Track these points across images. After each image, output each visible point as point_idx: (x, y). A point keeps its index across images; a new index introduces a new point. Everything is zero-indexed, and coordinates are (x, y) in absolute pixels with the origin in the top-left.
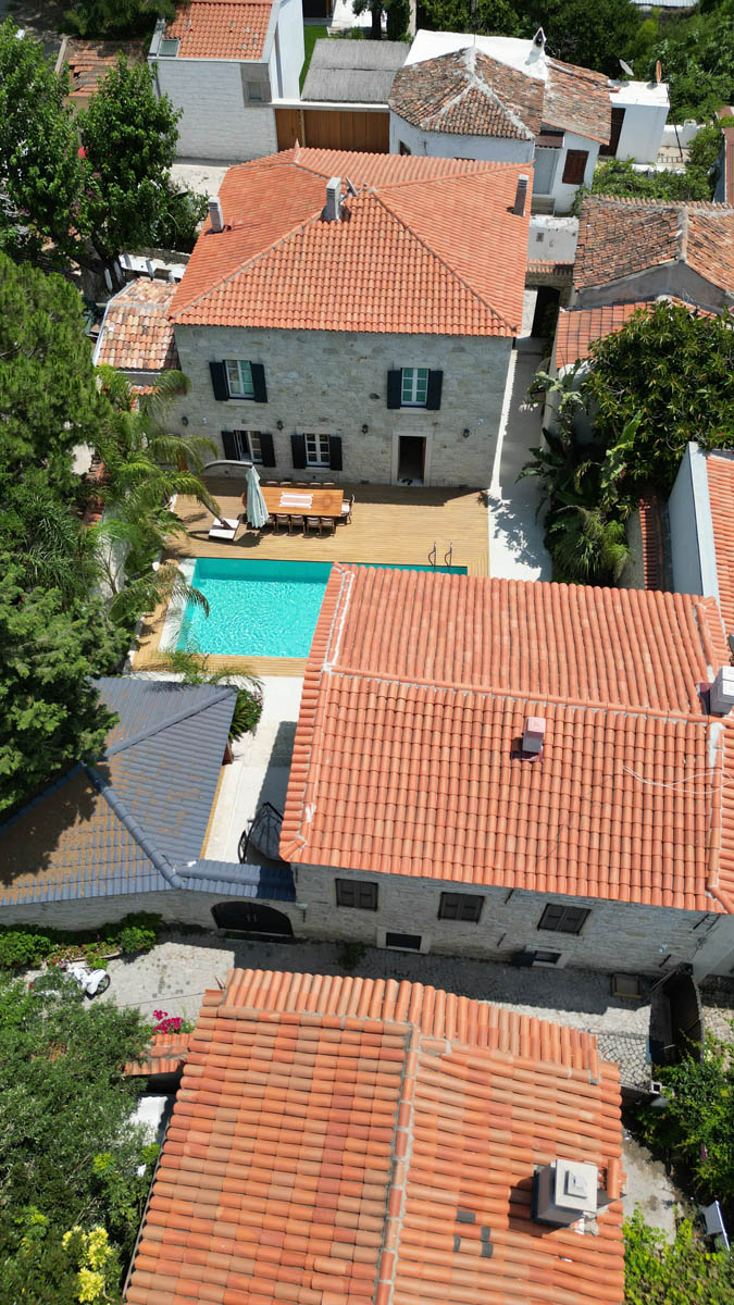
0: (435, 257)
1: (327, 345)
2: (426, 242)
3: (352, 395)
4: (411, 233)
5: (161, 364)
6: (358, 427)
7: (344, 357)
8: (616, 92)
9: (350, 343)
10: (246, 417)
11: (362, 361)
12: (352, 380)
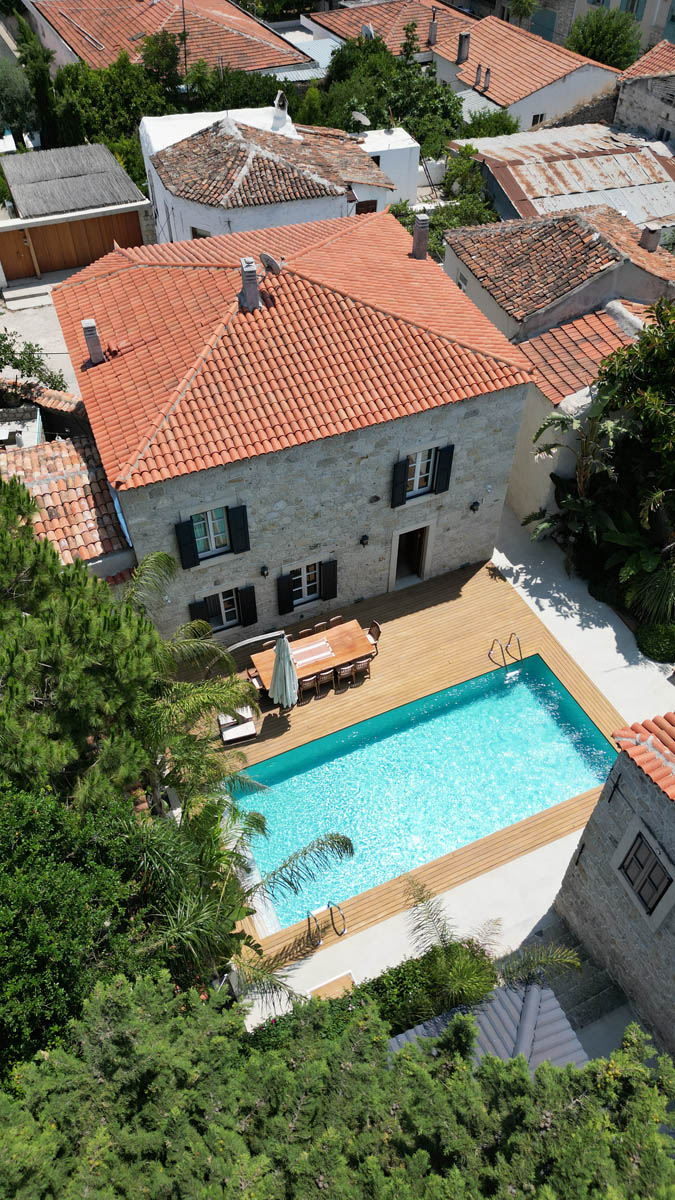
0: (396, 319)
1: (322, 457)
2: (377, 306)
3: (349, 506)
4: (354, 300)
5: (99, 549)
6: (355, 541)
7: (342, 465)
8: (362, 142)
9: (349, 445)
10: (220, 575)
11: (363, 462)
12: (351, 489)
